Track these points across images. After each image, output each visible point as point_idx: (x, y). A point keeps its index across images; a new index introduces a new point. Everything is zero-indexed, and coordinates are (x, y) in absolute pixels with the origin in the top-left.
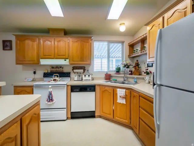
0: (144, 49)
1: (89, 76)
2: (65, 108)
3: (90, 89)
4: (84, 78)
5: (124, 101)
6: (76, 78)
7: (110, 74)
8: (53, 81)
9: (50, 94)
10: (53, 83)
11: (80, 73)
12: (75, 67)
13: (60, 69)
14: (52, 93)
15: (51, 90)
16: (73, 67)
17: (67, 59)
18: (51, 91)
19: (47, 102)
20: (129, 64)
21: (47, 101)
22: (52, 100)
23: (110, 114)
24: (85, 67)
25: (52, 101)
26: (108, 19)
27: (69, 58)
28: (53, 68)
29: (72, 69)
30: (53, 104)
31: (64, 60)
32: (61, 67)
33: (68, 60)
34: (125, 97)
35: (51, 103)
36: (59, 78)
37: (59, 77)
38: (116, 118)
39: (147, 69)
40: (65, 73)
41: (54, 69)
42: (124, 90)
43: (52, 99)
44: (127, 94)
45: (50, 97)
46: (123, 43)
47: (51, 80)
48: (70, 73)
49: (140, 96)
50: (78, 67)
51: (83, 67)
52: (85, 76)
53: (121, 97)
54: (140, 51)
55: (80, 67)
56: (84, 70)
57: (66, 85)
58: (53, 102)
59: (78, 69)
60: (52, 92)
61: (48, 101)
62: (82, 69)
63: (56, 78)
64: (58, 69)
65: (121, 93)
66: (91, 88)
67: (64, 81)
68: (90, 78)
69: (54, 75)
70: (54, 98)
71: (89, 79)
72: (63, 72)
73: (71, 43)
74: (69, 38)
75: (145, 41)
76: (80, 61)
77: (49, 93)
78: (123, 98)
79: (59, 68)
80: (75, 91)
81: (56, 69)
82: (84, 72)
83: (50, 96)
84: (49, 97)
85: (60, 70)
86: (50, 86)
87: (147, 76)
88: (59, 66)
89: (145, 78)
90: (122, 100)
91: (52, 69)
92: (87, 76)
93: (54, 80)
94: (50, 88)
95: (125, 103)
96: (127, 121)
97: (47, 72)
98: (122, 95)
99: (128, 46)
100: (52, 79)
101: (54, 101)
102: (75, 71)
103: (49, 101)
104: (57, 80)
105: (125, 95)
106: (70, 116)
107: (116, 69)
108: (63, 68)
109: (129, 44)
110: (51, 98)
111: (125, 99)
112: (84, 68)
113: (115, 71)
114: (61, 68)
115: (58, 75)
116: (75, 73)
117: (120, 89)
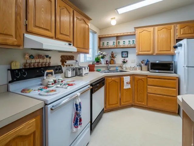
0: (119, 44)
1: (87, 68)
4: (84, 72)
6: (70, 74)
11: (72, 65)
12: (64, 56)
13: (45, 60)
16: (61, 57)
17: (71, 42)
23: (117, 103)
28: (32, 56)
34: (130, 83)
37: (54, 76)
38: (123, 103)
39: (124, 59)
42: (129, 77)
44: (131, 80)
55: (69, 56)
64: (41, 61)
68: (88, 71)
79: (43, 58)
80: (96, 90)
87: (125, 64)
90: (128, 85)
91: (29, 61)
95: (130, 87)
96: (130, 102)
97: (18, 67)
98: (128, 81)
109: (99, 36)
114: (48, 58)
115: (52, 71)
117: (126, 77)
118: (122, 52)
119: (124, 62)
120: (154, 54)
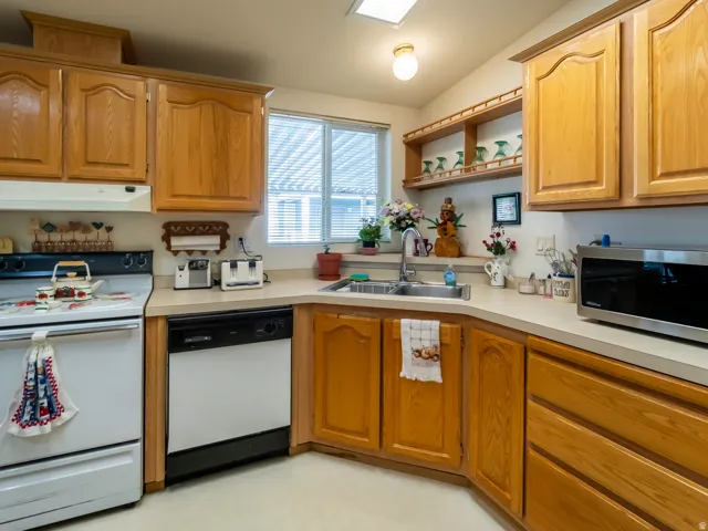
0: (481, 159)
1: (252, 265)
2: (135, 441)
3: (269, 328)
4: (228, 276)
5: (433, 373)
6: (184, 278)
7: (340, 255)
8: (51, 301)
9: (43, 374)
10: (57, 310)
11: (204, 252)
12: (176, 224)
13: (92, 236)
14: (55, 371)
15: (48, 353)
16: (167, 226)
17: (142, 182)
18: (47, 362)
19: (15, 428)
20: (415, 213)
21: (18, 418)
22: (52, 410)
23: (365, 433)
24: (226, 226)
25: (51, 419)
26: (360, 11)
27: (150, 180)
28: (49, 227)
29: (162, 232)
30: (55, 430)
31: (124, 186)
32: (98, 226)
33: (143, 191)
34: (438, 355)
35: (48, 428)
36: (91, 281)
37: (89, 277)
38: (396, 446)
39: (498, 235)
40: (123, 254)
41: (56, 237)
42: (436, 324)
43: (50, 403)
44: (447, 340)
45: (41, 394)
46: (381, 129)
47: (42, 296)
48: (149, 254)
49: (525, 348)
50: (189, 224)
51: (217, 224)
52: (234, 265)
53: (420, 355)
54: (458, 166)
55: (204, 224)
56: (225, 238)
57: (140, 321)
58: (58, 422)
59: (193, 234)
60: (54, 364)
61: (27, 417)
62: (215, 233)
63: (72, 282)
64: (79, 236)
65: (417, 335)
66: (271, 322)
67: (119, 295)
68: (258, 276)
69: (60, 268)
70: (65, 397)
71: (252, 278)
72: (110, 250)
73: (164, 108)
74: (151, 81)
75: (479, 127)
76: (212, 197)
77: (32, 376)
78: (431, 357)
79: (86, 230)
80: (190, 344)
81: (68, 237)
82: (223, 246)
83: (41, 387)
84: (31, 395)
85: (97, 237)
86: (40, 333)
87: (500, 258)
88: (88, 220)
89: (489, 267)
90: (427, 365)
91: (44, 237)
92: (243, 266)
93: (58, 294)
94: (41, 343)
95: (439, 379)
96: (445, 455)
97: (9, 251)
98: (427, 344)
99: (404, 146)
100: (48, 289)
101: (65, 416)
102: (176, 242)
103: (34, 421)
104: (81, 294)
105: (438, 343)
106: (160, 476)
107: (364, 233)
108: (109, 229)
109: (406, 136)
110: (45, 402)
111: (438, 363)
112: (221, 230)
113: (359, 241)
114: (102, 231)
115: (82, 263)
116: (176, 253)
117: (416, 322)
118: (495, 199)
119: (498, 249)
120: (629, 201)
